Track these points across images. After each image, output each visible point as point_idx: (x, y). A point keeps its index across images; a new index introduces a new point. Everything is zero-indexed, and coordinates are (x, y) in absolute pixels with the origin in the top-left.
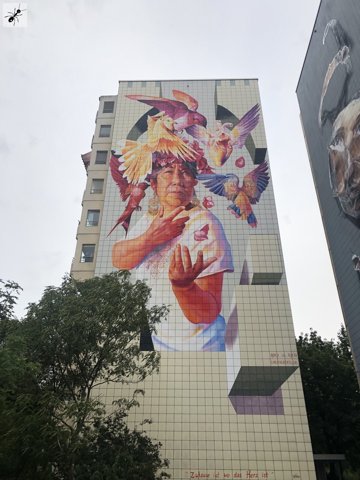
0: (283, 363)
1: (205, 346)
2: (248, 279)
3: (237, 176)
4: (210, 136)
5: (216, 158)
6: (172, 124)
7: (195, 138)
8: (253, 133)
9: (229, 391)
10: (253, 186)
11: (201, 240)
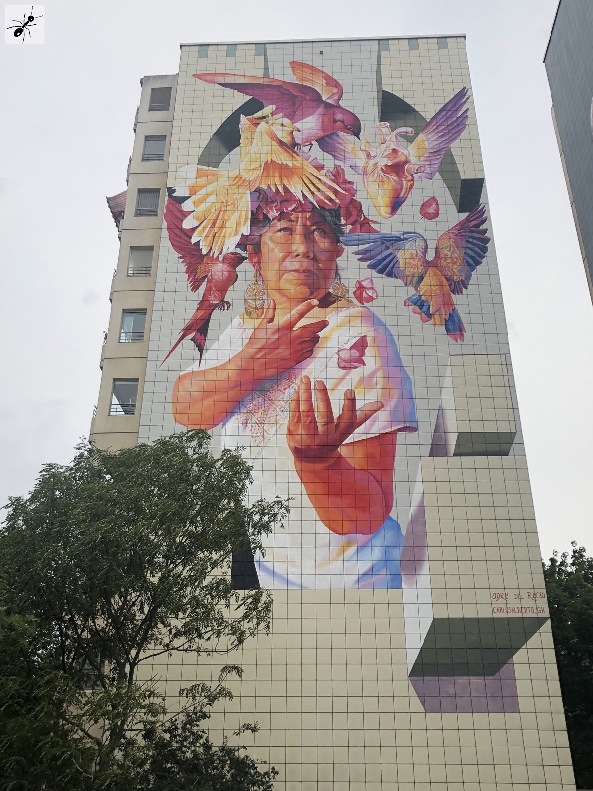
0: (517, 611)
1: (362, 577)
2: (446, 445)
3: (423, 237)
4: (368, 156)
5: (381, 200)
6: (289, 131)
7: (338, 159)
8: (454, 147)
9: (410, 668)
10: (456, 256)
11: (351, 368)
